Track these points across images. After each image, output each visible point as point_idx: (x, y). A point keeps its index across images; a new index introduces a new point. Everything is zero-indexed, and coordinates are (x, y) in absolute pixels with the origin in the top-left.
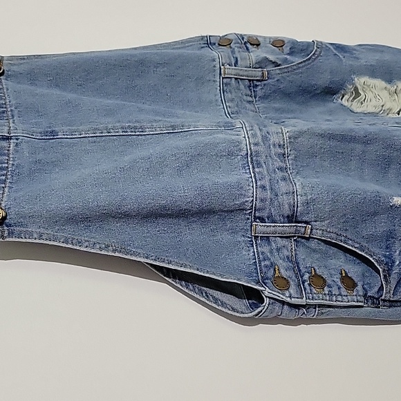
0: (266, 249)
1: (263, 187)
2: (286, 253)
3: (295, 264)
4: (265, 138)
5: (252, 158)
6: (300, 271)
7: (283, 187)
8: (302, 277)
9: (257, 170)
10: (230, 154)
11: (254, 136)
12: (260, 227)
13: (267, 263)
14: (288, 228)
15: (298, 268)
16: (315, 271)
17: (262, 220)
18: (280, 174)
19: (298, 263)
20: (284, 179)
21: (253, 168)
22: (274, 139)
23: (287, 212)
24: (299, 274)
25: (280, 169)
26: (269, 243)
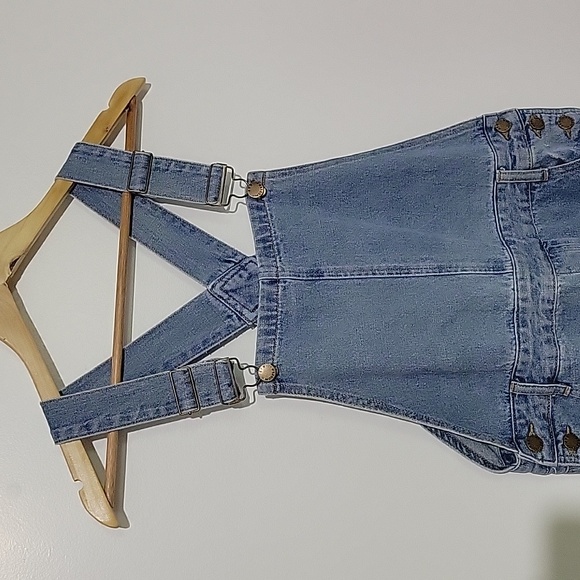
0: (522, 407)
1: (526, 351)
2: (543, 411)
3: (550, 420)
4: (535, 292)
5: (518, 316)
6: (555, 429)
7: (546, 351)
8: (556, 436)
9: (521, 329)
10: (497, 308)
11: (524, 288)
12: (519, 387)
13: (522, 421)
14: (546, 388)
15: (554, 426)
16: (570, 430)
17: (522, 380)
18: (545, 335)
19: (553, 420)
20: (548, 341)
21: (518, 326)
22: (544, 293)
23: (548, 374)
24: (554, 434)
25: (546, 328)
26: (527, 401)
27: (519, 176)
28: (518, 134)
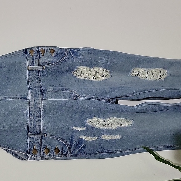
0: (32, 141)
1: (31, 124)
2: (38, 141)
3: (41, 144)
4: (35, 105)
5: (29, 113)
6: (42, 147)
7: (38, 124)
8: (42, 149)
9: (30, 117)
10: (23, 111)
11: (31, 104)
12: (30, 135)
13: (32, 145)
14: (39, 135)
15: (42, 146)
16: (47, 147)
17: (31, 133)
18: (38, 119)
19: (42, 144)
20: (39, 121)
21: (29, 116)
22: (38, 106)
23: (39, 131)
25: (39, 117)
26: (33, 139)
27: (35, 68)
28: (36, 55)
